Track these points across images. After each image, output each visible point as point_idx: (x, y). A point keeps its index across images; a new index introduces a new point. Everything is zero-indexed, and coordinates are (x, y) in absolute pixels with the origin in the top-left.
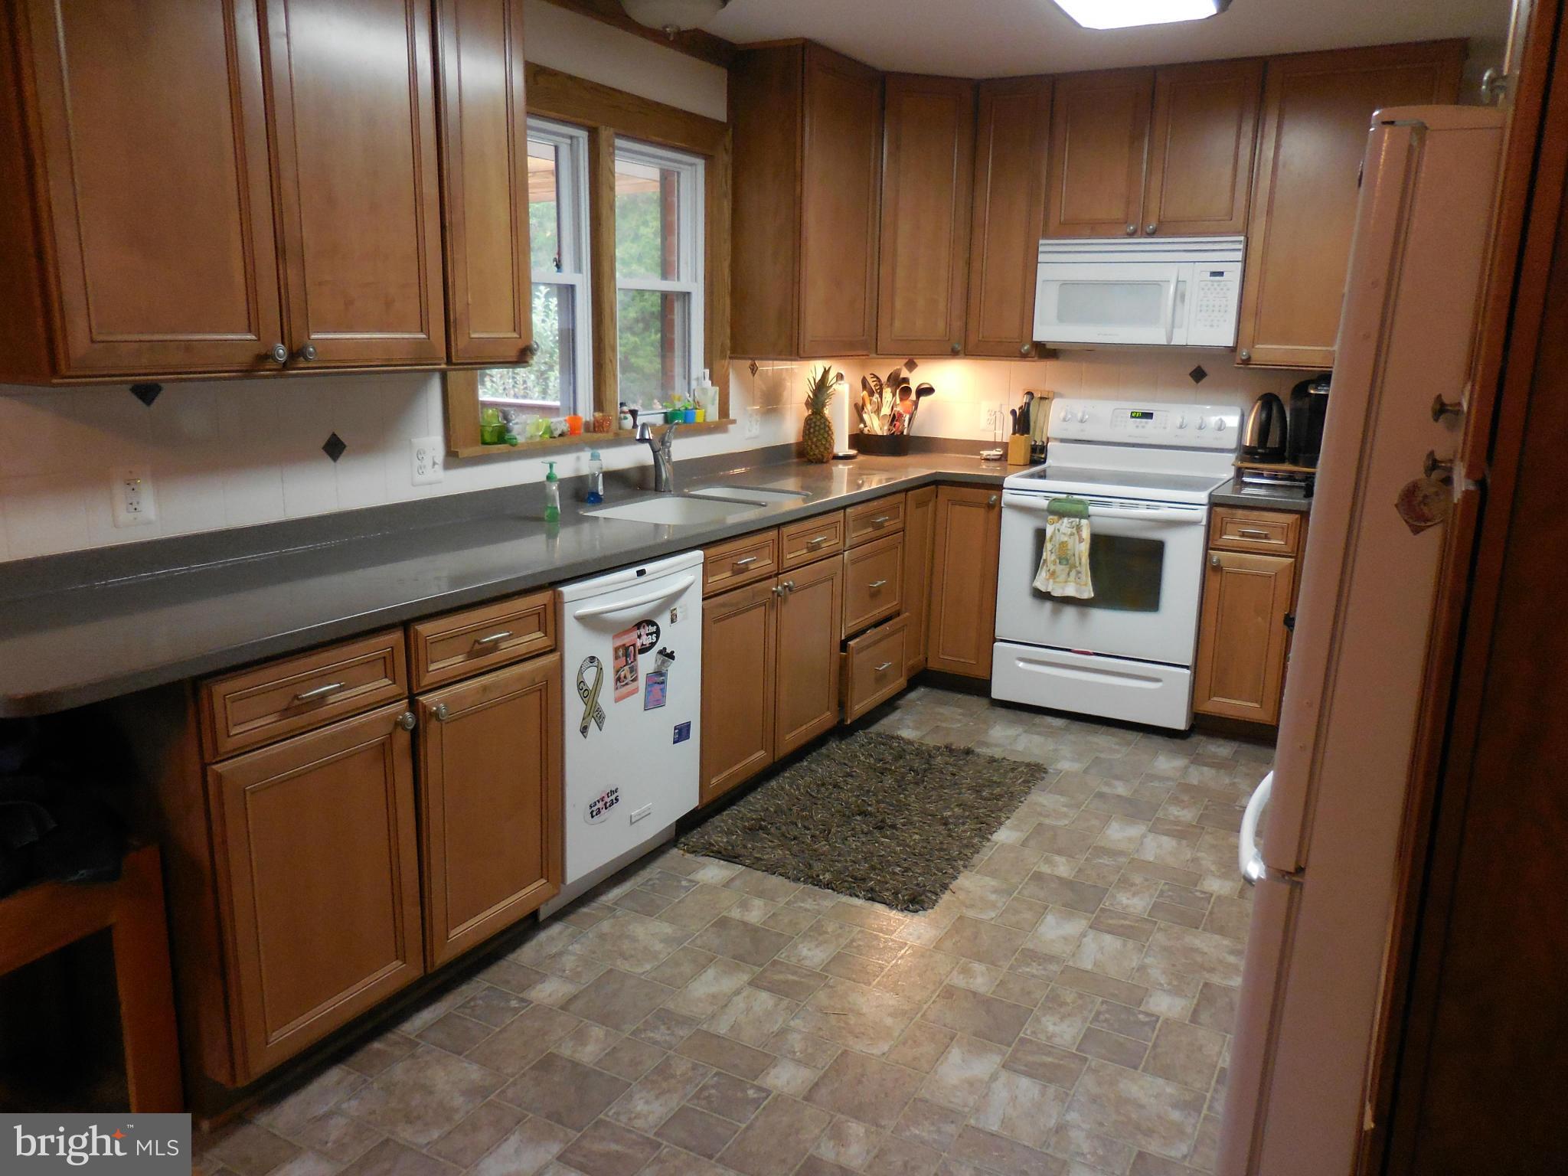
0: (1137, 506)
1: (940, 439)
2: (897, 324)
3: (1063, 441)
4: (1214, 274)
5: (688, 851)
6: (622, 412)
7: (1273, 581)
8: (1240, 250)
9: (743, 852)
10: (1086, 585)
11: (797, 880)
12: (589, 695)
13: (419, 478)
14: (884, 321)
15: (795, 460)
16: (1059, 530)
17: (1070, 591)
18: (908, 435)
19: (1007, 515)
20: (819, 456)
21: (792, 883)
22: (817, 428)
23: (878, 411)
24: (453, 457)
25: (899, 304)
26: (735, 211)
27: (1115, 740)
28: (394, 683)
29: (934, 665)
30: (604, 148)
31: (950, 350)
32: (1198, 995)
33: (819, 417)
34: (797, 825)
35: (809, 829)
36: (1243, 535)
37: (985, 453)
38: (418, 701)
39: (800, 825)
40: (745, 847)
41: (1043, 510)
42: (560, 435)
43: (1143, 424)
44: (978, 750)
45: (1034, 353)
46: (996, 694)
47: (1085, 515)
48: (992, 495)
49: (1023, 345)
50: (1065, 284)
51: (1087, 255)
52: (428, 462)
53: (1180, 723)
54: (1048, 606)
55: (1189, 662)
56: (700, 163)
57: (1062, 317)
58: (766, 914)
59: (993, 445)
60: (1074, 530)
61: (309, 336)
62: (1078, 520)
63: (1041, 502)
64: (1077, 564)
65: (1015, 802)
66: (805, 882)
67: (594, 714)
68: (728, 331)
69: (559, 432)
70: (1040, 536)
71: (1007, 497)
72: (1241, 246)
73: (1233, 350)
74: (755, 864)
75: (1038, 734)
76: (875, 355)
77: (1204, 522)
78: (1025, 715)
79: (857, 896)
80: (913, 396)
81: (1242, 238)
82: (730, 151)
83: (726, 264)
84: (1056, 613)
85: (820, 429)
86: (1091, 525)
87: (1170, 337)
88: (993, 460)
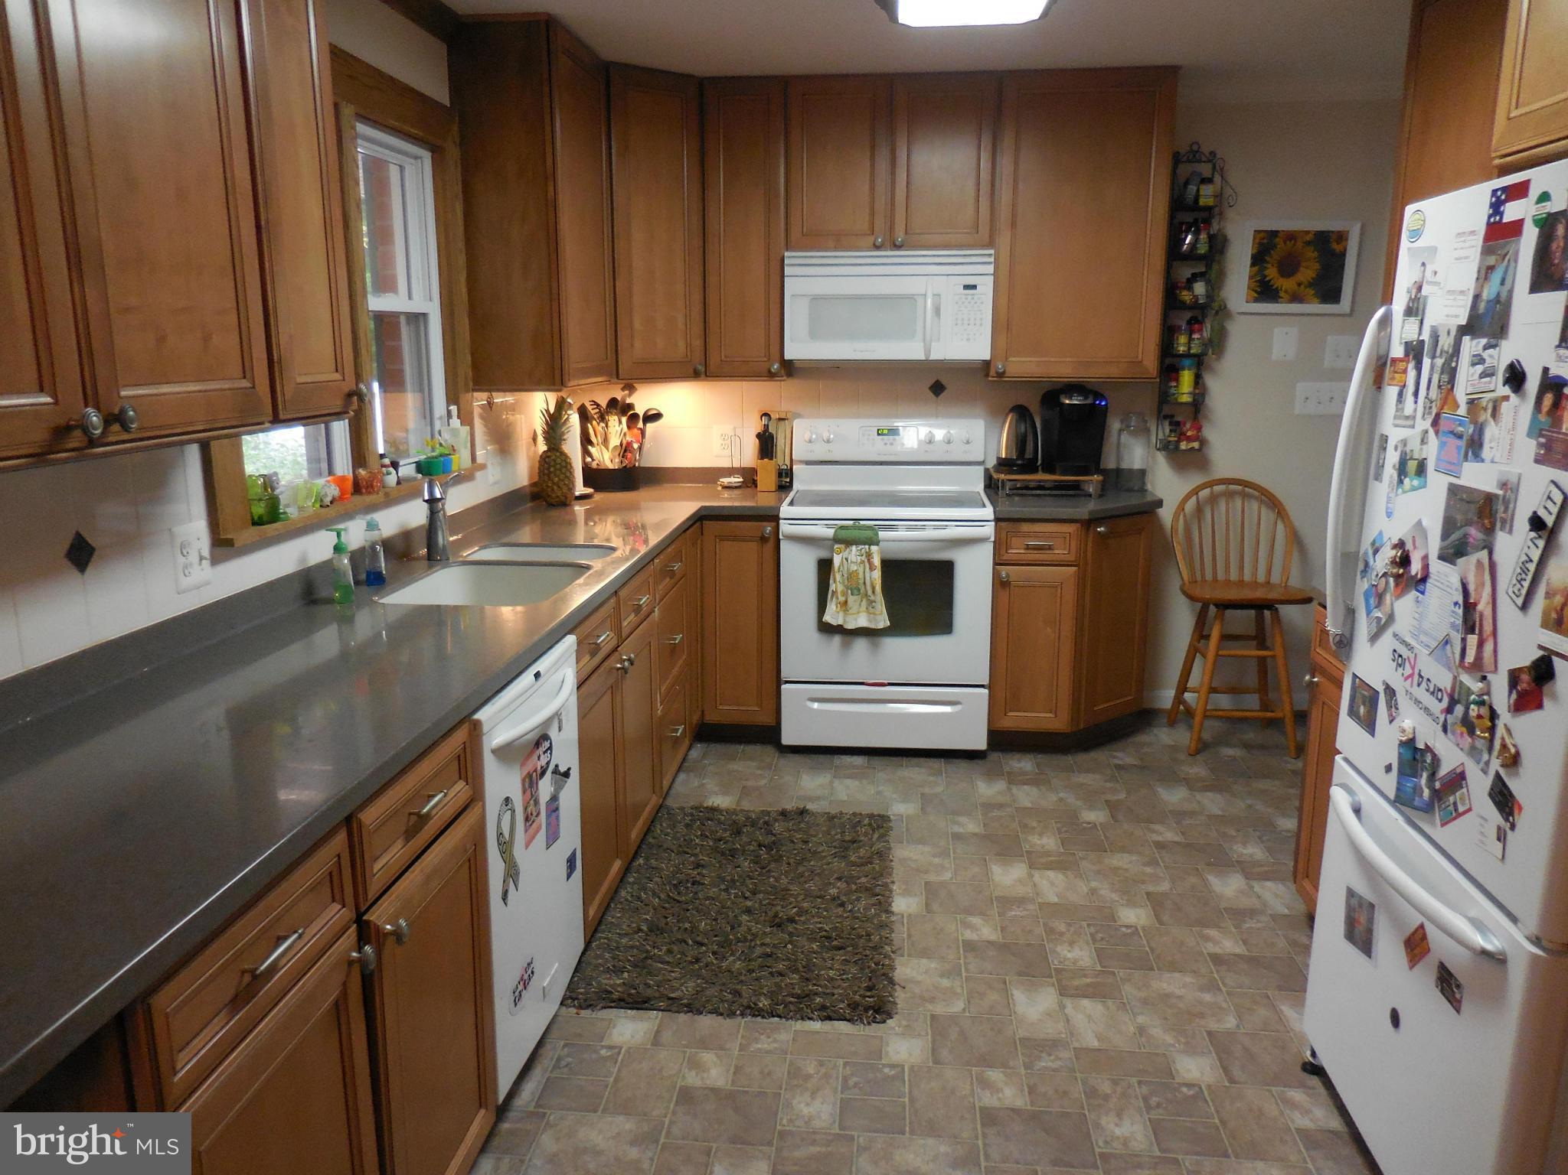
0: (923, 528)
1: (669, 468)
2: (638, 344)
3: (808, 463)
4: (966, 287)
5: (581, 1007)
6: (383, 466)
7: (1059, 590)
8: (990, 263)
9: (649, 992)
10: (881, 614)
11: (732, 1014)
12: (506, 847)
13: (186, 582)
14: (623, 343)
15: (529, 505)
16: (847, 559)
17: (862, 621)
18: (639, 467)
19: (785, 546)
20: (563, 498)
21: (728, 1020)
22: (558, 466)
23: (606, 441)
24: (223, 545)
25: (637, 324)
26: (468, 215)
27: (923, 770)
28: (344, 906)
29: (712, 717)
30: (347, 134)
31: (691, 371)
32: (1212, 1049)
33: (558, 454)
34: (685, 942)
35: (702, 944)
36: (1028, 547)
37: (726, 481)
38: (368, 922)
39: (690, 942)
40: (648, 986)
41: (829, 540)
42: (331, 502)
43: (891, 441)
44: (810, 806)
45: (783, 372)
46: (788, 738)
47: (876, 542)
48: (765, 527)
49: (773, 365)
50: (815, 299)
51: (834, 268)
52: (194, 558)
53: (981, 744)
54: (837, 639)
55: (986, 682)
56: (427, 156)
57: (814, 334)
58: (728, 1071)
59: (730, 471)
60: (863, 558)
61: (119, 393)
62: (867, 547)
63: (826, 532)
64: (870, 592)
65: (888, 862)
66: (742, 1015)
67: (512, 873)
68: (469, 358)
69: (329, 499)
70: (825, 567)
71: (785, 528)
72: (992, 259)
73: (986, 364)
74: (674, 1005)
75: (850, 777)
76: (616, 380)
77: (993, 539)
78: (821, 758)
79: (810, 1019)
80: (640, 425)
81: (992, 252)
82: (458, 142)
83: (463, 278)
84: (846, 646)
85: (562, 467)
86: (881, 552)
87: (928, 352)
88: (736, 487)
